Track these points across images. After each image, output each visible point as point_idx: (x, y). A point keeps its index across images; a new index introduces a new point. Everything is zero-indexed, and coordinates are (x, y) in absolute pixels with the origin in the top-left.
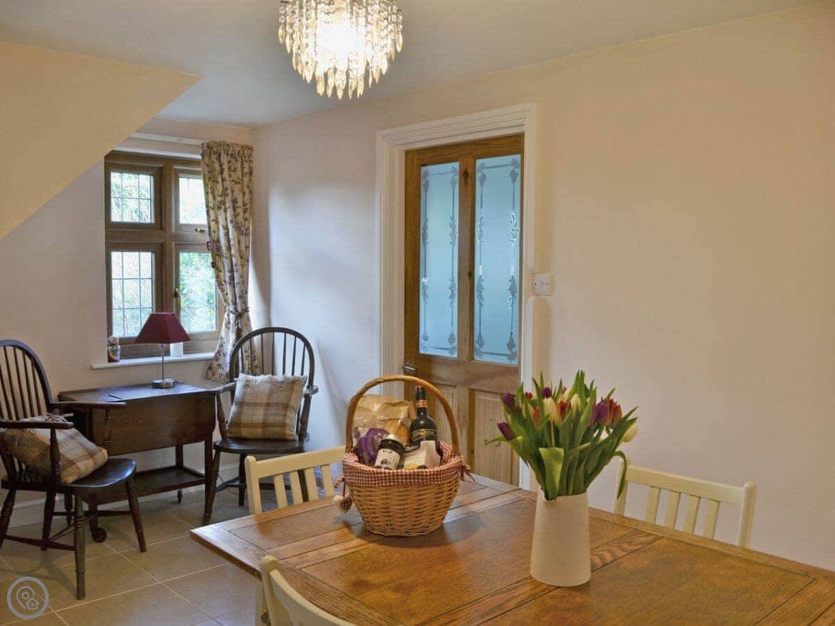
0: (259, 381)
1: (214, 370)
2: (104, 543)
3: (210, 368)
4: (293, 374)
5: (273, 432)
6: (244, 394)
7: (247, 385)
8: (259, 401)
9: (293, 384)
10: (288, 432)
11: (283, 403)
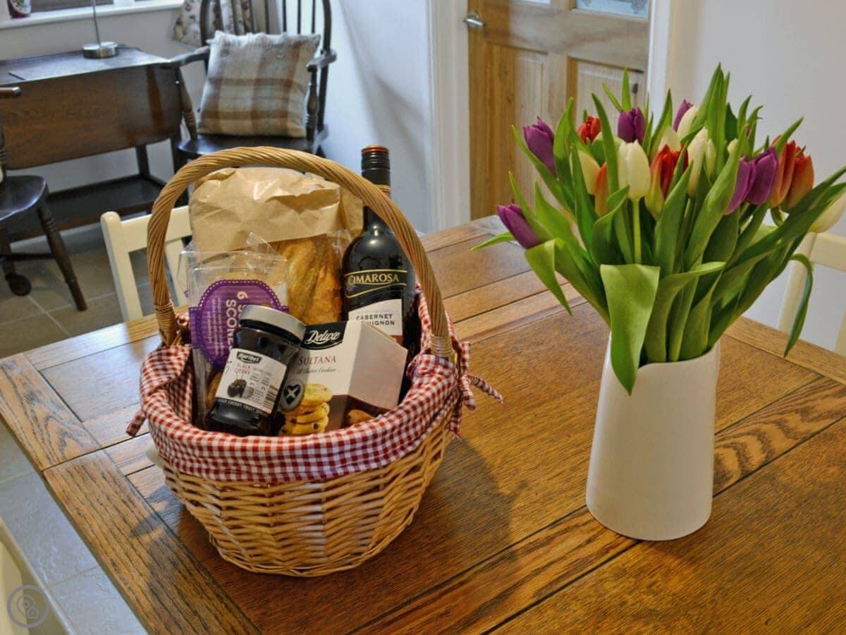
0: (244, 44)
1: (185, 25)
2: (29, 297)
3: (179, 23)
4: (299, 31)
5: (269, 125)
6: (222, 65)
7: (226, 50)
8: (244, 76)
9: (297, 47)
10: (290, 125)
11: (282, 80)
